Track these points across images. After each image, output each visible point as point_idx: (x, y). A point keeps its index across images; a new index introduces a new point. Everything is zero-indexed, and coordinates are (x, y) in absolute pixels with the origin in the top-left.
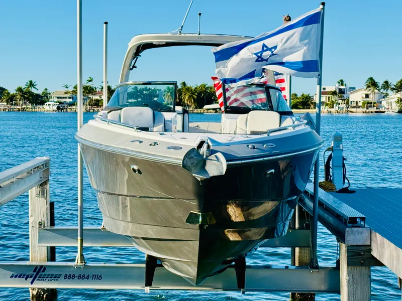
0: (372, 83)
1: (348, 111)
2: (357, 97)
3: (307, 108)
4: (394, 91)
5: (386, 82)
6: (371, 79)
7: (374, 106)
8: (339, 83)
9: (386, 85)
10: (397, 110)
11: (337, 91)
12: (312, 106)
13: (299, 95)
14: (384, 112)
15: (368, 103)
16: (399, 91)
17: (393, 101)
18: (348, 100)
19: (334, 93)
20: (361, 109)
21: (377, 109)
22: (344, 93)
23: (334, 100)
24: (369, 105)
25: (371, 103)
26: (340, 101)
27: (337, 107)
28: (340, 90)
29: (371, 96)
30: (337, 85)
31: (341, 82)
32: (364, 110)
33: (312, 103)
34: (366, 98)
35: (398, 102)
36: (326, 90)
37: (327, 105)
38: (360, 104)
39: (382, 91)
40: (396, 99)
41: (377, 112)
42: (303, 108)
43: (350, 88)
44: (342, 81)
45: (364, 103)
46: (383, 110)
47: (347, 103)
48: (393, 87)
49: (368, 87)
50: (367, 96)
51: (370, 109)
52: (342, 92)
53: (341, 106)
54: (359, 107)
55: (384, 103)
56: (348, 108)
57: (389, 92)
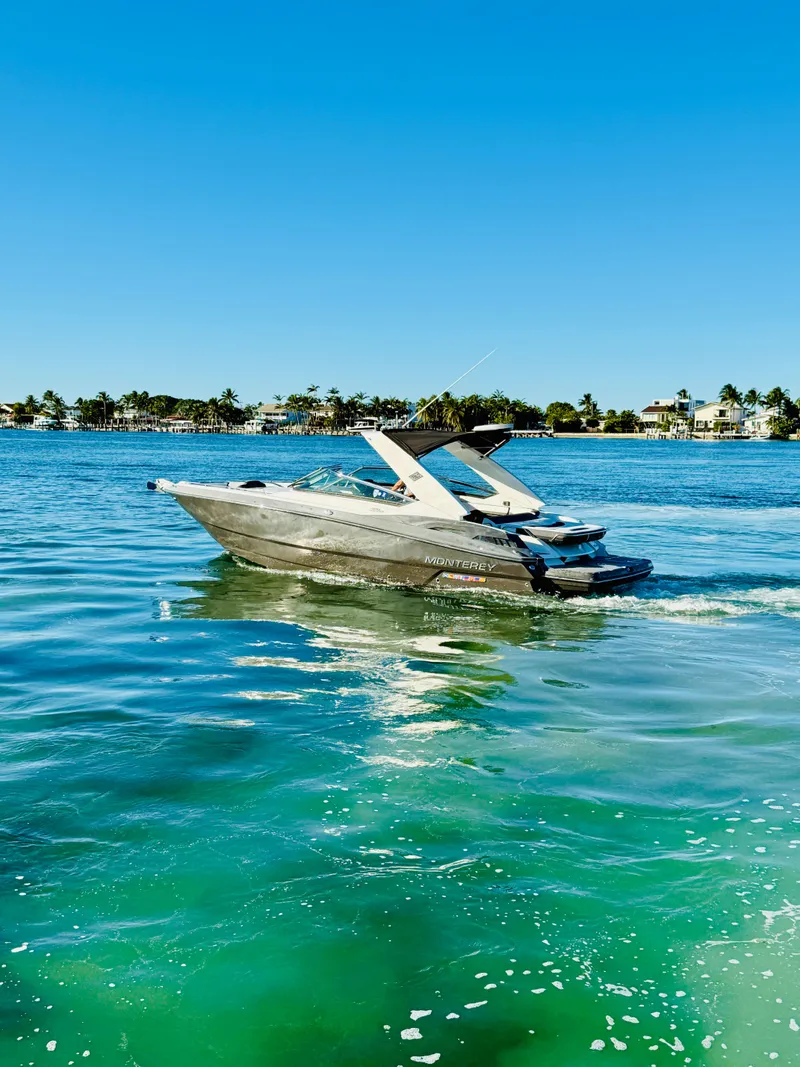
0: (730, 394)
1: (691, 436)
2: (706, 415)
3: (628, 432)
4: (765, 406)
5: (753, 392)
6: (729, 387)
7: (733, 429)
8: (679, 394)
9: (753, 396)
10: (769, 435)
11: (677, 406)
12: (637, 429)
13: (619, 413)
14: (748, 437)
15: (723, 424)
16: (771, 406)
17: (762, 420)
18: (693, 420)
19: (671, 409)
20: (712, 433)
21: (737, 432)
22: (687, 410)
23: (670, 419)
24: (724, 426)
25: (728, 423)
26: (680, 421)
27: (675, 430)
28: (681, 404)
29: (728, 414)
30: (677, 397)
31: (683, 393)
32: (718, 434)
33: (637, 424)
34: (720, 416)
35: (769, 422)
36: (660, 405)
37: (660, 426)
38: (711, 426)
39: (745, 405)
40: (767, 418)
41: (736, 437)
42: (624, 432)
43: (698, 402)
44: (684, 391)
45: (716, 424)
46: (746, 435)
47: (691, 424)
48: (763, 399)
49: (724, 399)
50: (722, 413)
51: (727, 433)
52: (683, 407)
53: (680, 428)
54: (709, 430)
55: (748, 424)
56: (692, 431)
57: (757, 408)
